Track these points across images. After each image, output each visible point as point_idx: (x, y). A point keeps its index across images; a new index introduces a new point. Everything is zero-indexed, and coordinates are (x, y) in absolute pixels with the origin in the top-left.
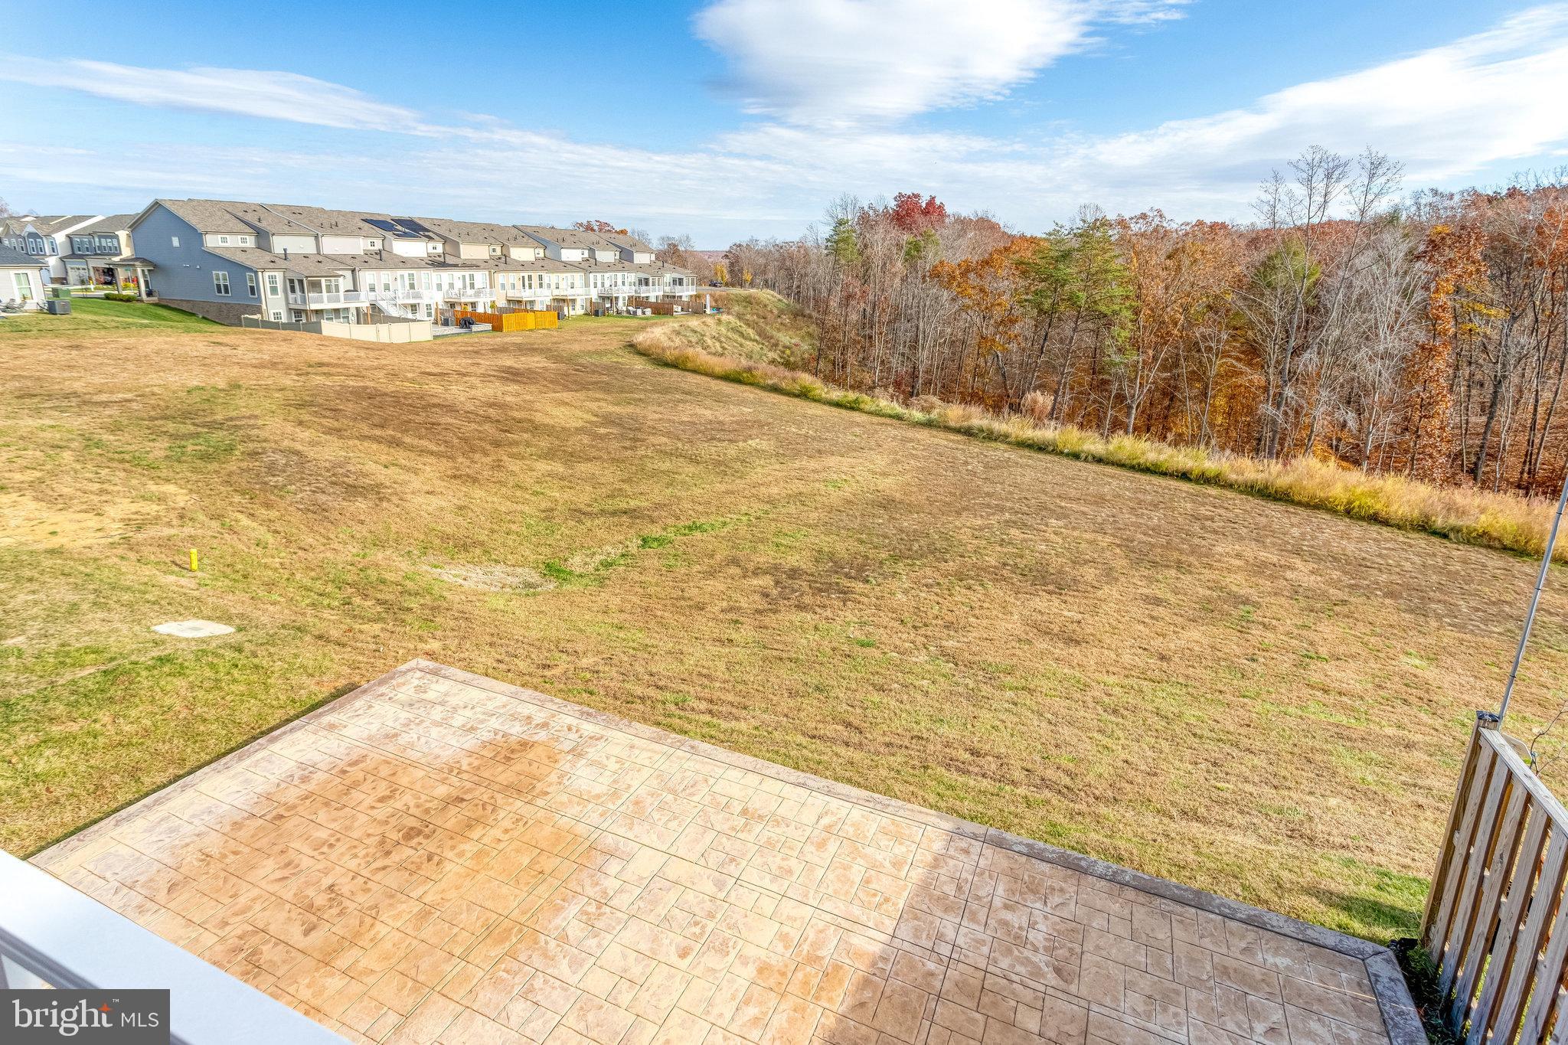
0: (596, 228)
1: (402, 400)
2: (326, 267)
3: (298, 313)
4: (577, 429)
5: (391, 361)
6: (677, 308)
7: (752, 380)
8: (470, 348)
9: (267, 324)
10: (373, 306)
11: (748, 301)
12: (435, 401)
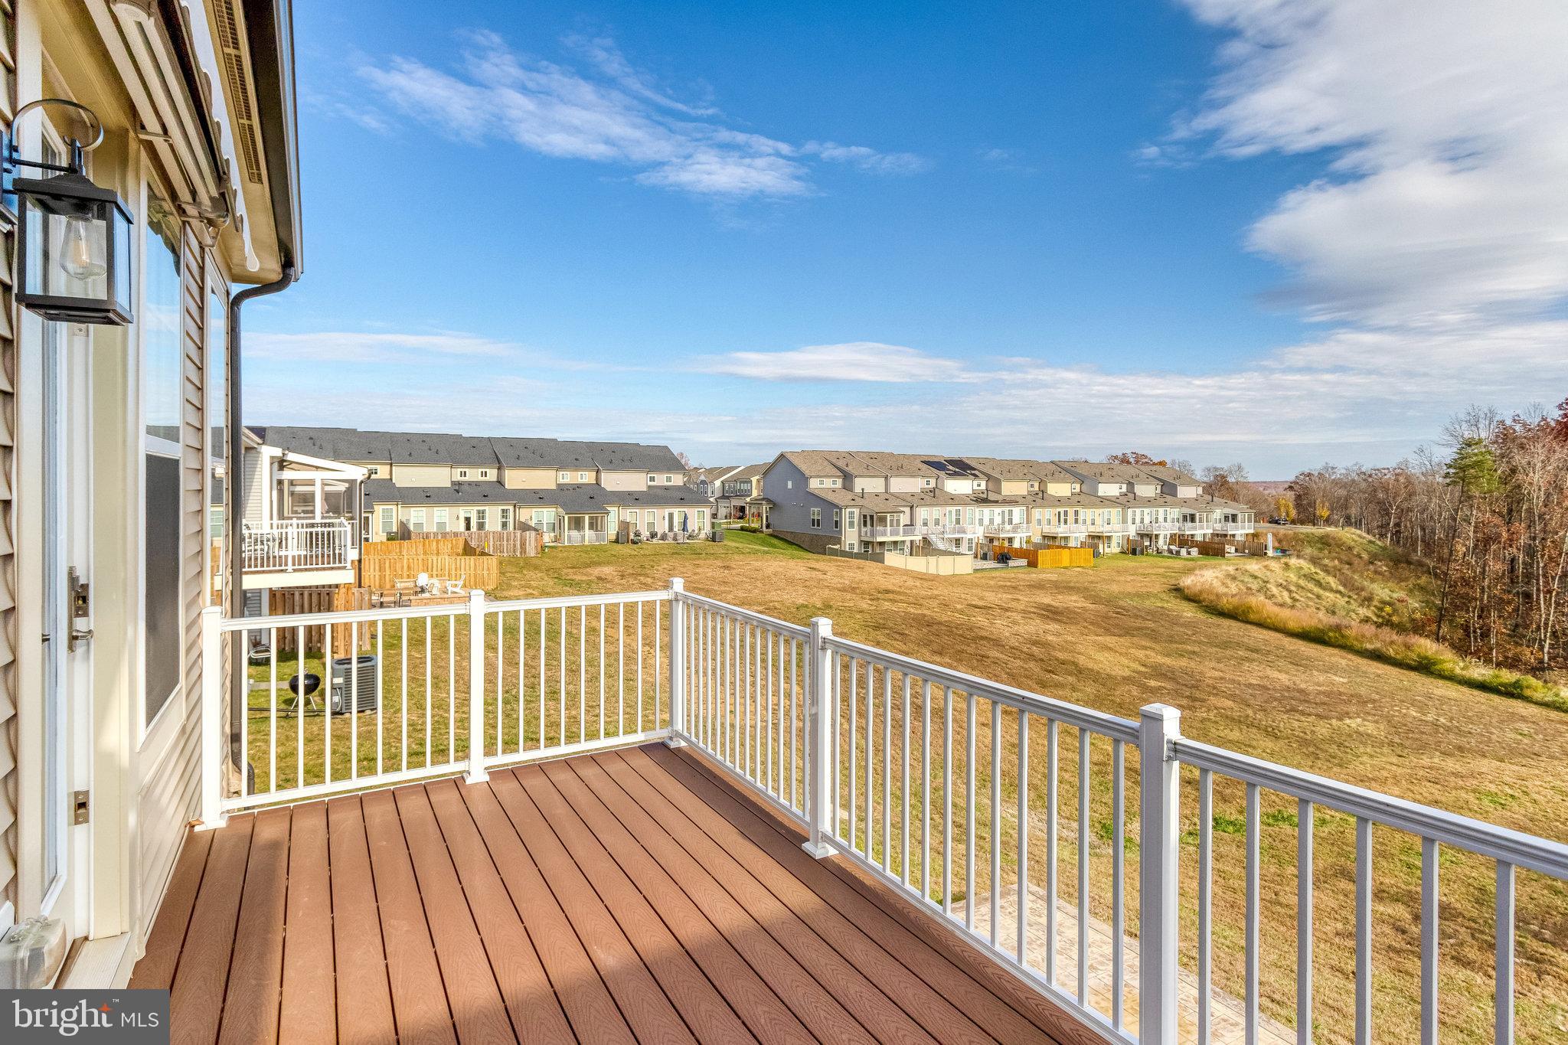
0: (1132, 460)
1: (954, 629)
2: (892, 502)
3: (867, 544)
4: (1124, 678)
5: (941, 591)
6: (1230, 549)
7: (1341, 641)
8: (1009, 584)
9: (844, 554)
10: (924, 539)
11: (1325, 542)
12: (984, 634)
